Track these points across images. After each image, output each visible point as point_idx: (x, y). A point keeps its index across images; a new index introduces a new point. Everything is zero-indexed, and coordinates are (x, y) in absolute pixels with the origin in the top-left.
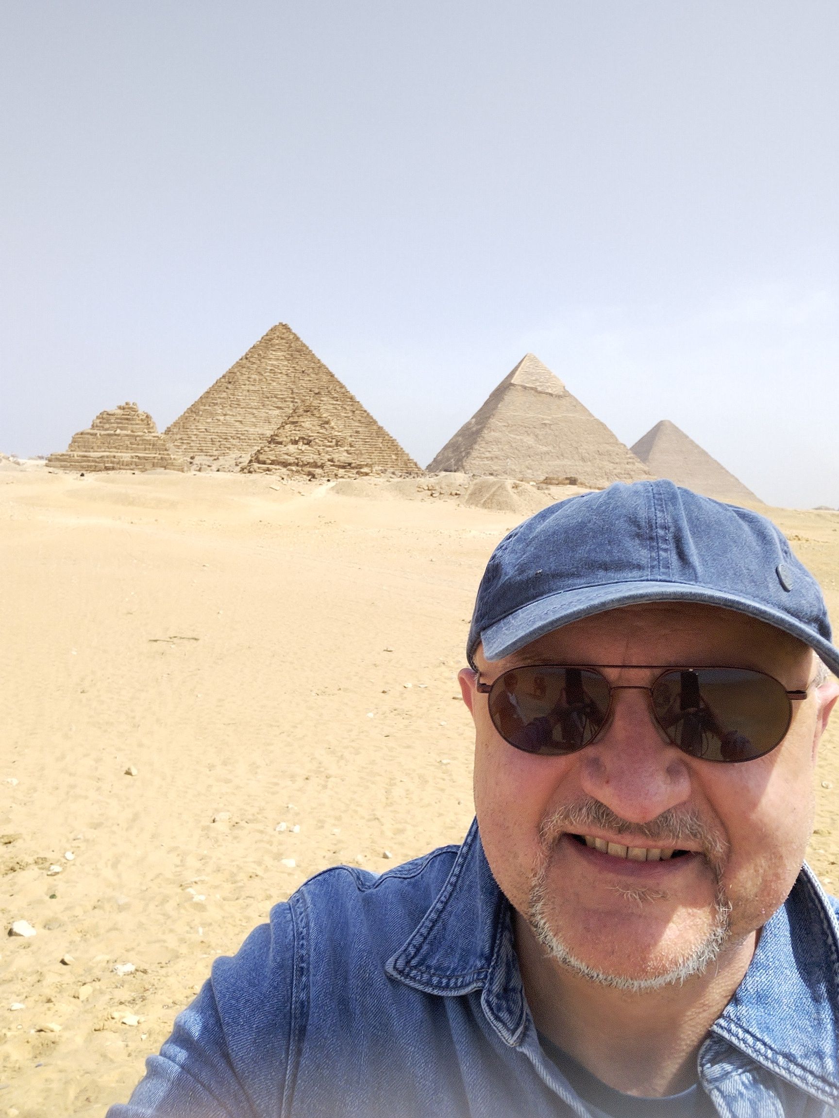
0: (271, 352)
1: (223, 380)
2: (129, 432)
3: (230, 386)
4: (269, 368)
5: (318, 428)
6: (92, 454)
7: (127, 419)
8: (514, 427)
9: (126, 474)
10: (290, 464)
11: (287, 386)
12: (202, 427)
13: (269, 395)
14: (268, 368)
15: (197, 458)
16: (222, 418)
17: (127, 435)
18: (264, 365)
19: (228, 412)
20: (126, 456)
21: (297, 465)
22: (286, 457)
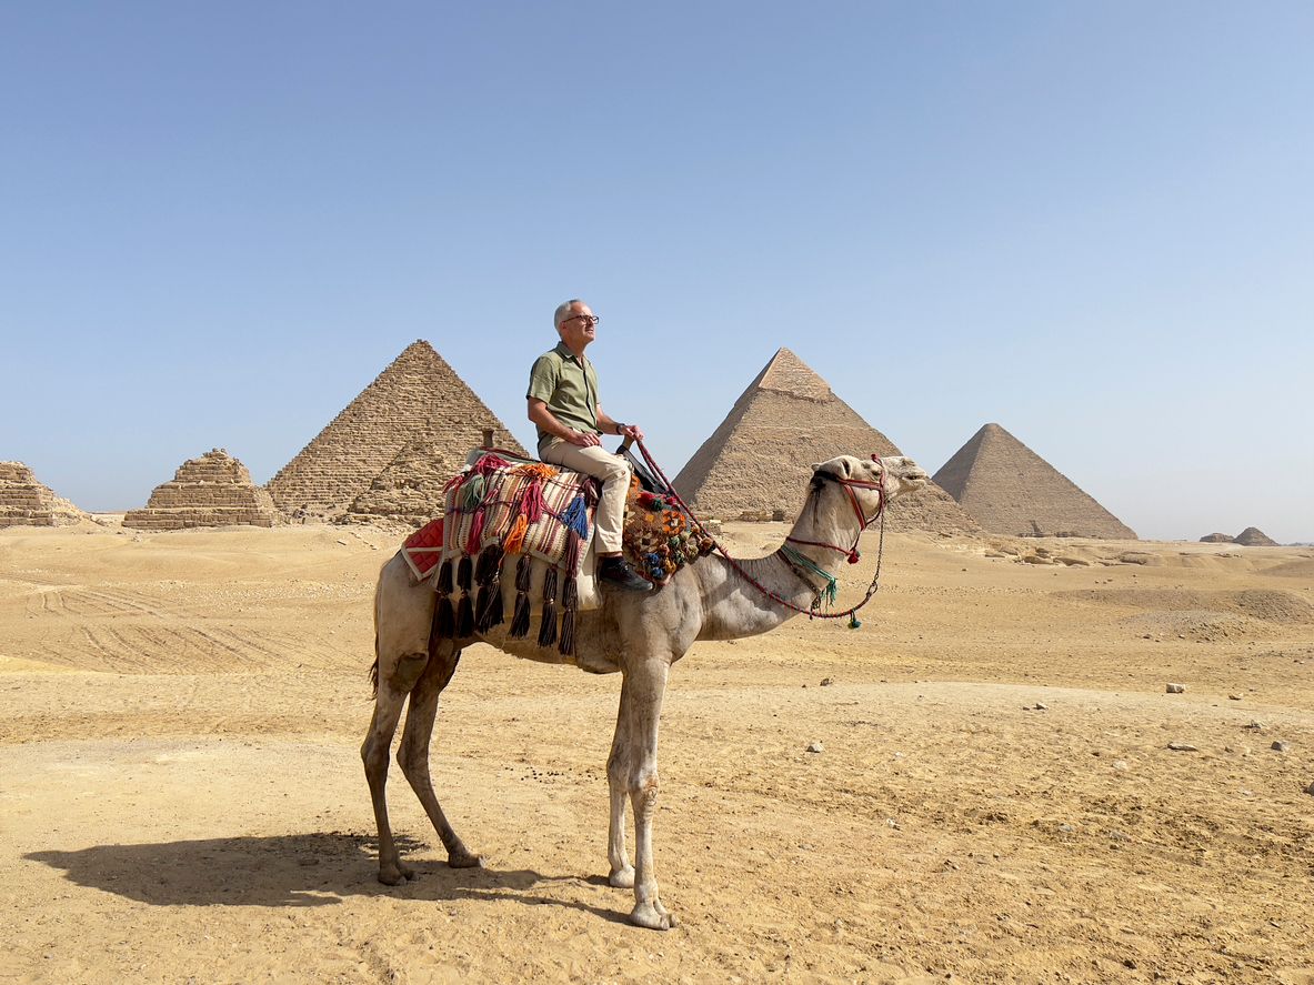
0: (405, 376)
1: (347, 412)
2: (213, 483)
3: (354, 419)
4: (403, 395)
5: (428, 468)
6: (171, 510)
7: (213, 468)
8: (763, 445)
9: (203, 533)
10: (393, 512)
11: (422, 416)
12: (318, 469)
14: (401, 395)
15: (309, 507)
17: (211, 487)
18: (396, 391)
20: (207, 511)
21: (401, 513)
22: (388, 503)
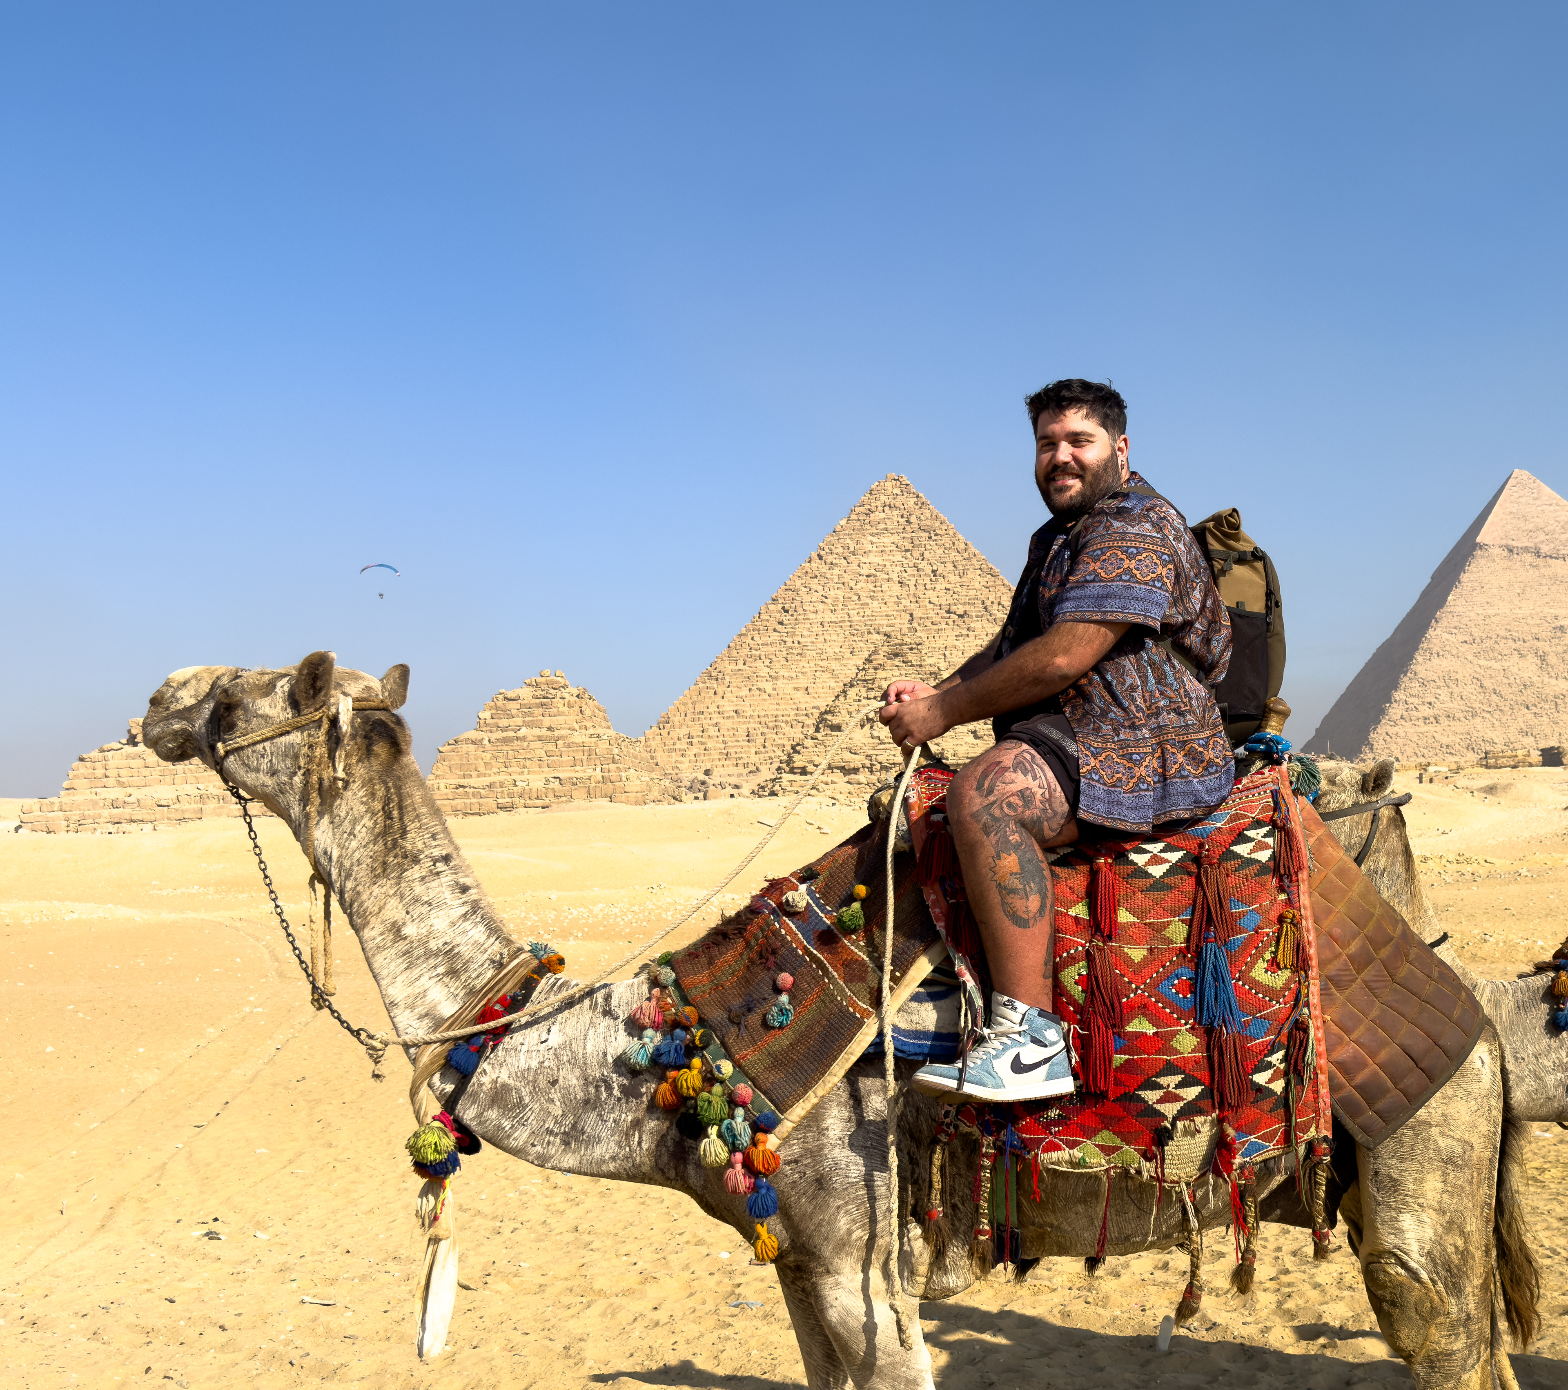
0: (870, 538)
1: (772, 607)
2: (544, 732)
3: (785, 618)
4: (865, 571)
8: (1488, 643)
11: (901, 607)
12: (728, 708)
13: (864, 629)
14: (862, 572)
15: (716, 772)
16: (768, 686)
18: (854, 566)
19: (782, 672)
20: (537, 780)
